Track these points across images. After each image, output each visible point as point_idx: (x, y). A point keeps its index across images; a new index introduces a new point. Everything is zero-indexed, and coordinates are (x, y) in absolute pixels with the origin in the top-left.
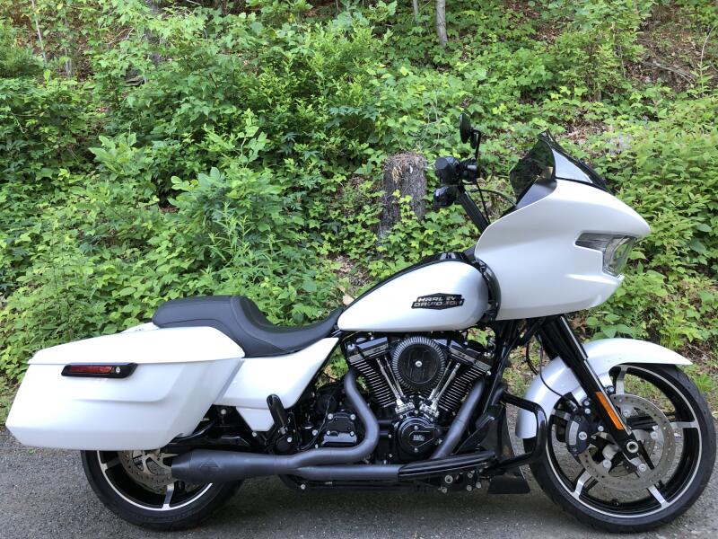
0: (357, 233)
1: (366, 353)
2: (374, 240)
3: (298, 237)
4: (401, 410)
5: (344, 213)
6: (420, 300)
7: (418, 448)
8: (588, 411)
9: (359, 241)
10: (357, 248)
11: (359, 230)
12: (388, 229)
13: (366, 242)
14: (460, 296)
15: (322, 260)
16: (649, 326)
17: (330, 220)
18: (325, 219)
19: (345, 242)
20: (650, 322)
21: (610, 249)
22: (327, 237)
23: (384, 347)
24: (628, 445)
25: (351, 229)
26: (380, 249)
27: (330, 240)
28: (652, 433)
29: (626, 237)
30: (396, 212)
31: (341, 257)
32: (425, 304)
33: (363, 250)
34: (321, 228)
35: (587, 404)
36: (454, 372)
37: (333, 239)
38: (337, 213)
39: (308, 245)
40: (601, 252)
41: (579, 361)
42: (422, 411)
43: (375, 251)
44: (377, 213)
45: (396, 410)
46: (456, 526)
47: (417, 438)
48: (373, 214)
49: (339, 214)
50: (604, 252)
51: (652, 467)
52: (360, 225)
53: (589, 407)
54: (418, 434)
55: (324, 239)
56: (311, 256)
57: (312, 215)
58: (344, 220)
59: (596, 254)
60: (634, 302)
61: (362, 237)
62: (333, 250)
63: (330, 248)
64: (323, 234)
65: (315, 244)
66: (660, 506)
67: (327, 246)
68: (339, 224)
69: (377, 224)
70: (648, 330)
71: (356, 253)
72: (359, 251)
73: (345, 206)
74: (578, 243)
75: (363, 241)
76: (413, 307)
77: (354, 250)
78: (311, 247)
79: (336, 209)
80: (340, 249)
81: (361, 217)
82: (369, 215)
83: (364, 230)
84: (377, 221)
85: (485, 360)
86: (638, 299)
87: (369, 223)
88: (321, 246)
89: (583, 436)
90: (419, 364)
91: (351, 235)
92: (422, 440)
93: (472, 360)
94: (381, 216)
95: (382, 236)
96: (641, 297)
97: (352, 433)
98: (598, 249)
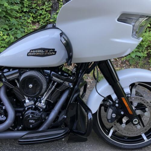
0: (43, 14)
1: (8, 78)
2: (49, 17)
3: (18, 15)
4: (27, 105)
5: (38, 5)
6: (31, 51)
7: (32, 126)
8: (117, 105)
9: (44, 17)
10: (43, 20)
11: (44, 12)
12: (55, 12)
13: (46, 18)
14: (54, 49)
15: (29, 24)
16: (148, 52)
17: (32, 8)
18: (31, 7)
19: (39, 17)
20: (148, 51)
21: (137, 24)
22: (31, 15)
23: (18, 74)
24: (134, 120)
25: (40, 12)
26: (51, 20)
27: (33, 16)
28: (146, 113)
29: (147, 17)
30: (57, 5)
31: (38, 24)
32: (34, 54)
33: (45, 21)
34: (29, 11)
35: (117, 102)
36: (54, 87)
37: (34, 16)
38: (35, 5)
39: (23, 18)
40: (131, 26)
41: (115, 82)
42: (37, 105)
43: (50, 21)
44: (50, 5)
45: (25, 105)
46: (58, 147)
47: (31, 121)
48: (49, 6)
49: (36, 6)
50: (134, 26)
51: (144, 126)
52: (44, 10)
53: (118, 103)
54: (32, 119)
55: (30, 16)
56: (24, 23)
57: (25, 6)
58: (38, 8)
59: (129, 27)
60: (144, 43)
61: (45, 16)
62: (34, 21)
63: (32, 20)
64: (30, 14)
65: (26, 18)
66: (144, 141)
67: (31, 18)
68: (36, 10)
69: (51, 10)
70: (147, 54)
71: (42, 22)
72: (44, 21)
73: (38, 2)
74: (119, 20)
75: (45, 18)
76: (28, 55)
77: (42, 21)
78: (24, 20)
79: (35, 4)
80: (37, 20)
81: (44, 7)
82: (47, 6)
83: (46, 13)
84: (50, 9)
85: (70, 81)
86: (145, 42)
87: (47, 10)
88: (29, 18)
89: (114, 115)
90: (31, 86)
91: (41, 14)
92: (34, 122)
93: (62, 81)
94: (52, 7)
95: (52, 15)
96: (146, 42)
97: (3, 116)
98: (130, 24)
